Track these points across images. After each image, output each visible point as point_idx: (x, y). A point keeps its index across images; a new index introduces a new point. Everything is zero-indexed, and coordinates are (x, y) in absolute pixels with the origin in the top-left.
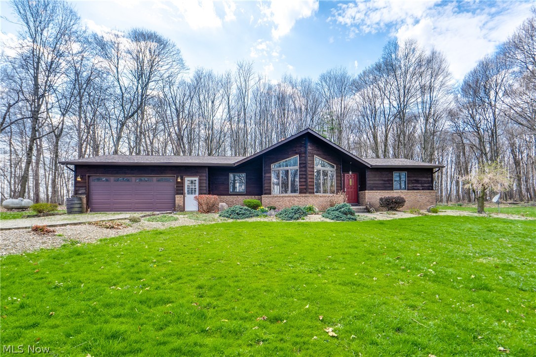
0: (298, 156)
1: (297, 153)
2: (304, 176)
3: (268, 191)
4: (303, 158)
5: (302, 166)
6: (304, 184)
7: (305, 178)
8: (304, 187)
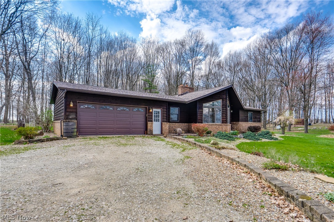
0: (221, 100)
1: (220, 99)
2: (225, 113)
3: (200, 121)
4: (225, 102)
5: (224, 106)
6: (225, 117)
7: (226, 114)
8: (225, 119)
